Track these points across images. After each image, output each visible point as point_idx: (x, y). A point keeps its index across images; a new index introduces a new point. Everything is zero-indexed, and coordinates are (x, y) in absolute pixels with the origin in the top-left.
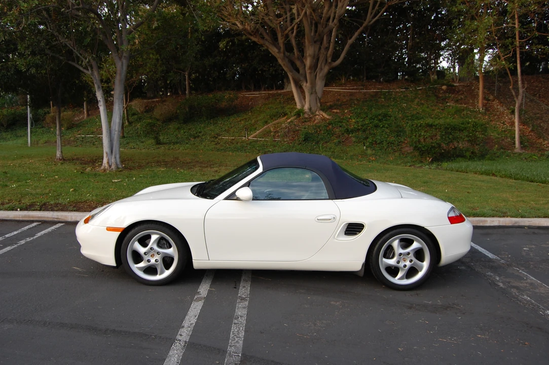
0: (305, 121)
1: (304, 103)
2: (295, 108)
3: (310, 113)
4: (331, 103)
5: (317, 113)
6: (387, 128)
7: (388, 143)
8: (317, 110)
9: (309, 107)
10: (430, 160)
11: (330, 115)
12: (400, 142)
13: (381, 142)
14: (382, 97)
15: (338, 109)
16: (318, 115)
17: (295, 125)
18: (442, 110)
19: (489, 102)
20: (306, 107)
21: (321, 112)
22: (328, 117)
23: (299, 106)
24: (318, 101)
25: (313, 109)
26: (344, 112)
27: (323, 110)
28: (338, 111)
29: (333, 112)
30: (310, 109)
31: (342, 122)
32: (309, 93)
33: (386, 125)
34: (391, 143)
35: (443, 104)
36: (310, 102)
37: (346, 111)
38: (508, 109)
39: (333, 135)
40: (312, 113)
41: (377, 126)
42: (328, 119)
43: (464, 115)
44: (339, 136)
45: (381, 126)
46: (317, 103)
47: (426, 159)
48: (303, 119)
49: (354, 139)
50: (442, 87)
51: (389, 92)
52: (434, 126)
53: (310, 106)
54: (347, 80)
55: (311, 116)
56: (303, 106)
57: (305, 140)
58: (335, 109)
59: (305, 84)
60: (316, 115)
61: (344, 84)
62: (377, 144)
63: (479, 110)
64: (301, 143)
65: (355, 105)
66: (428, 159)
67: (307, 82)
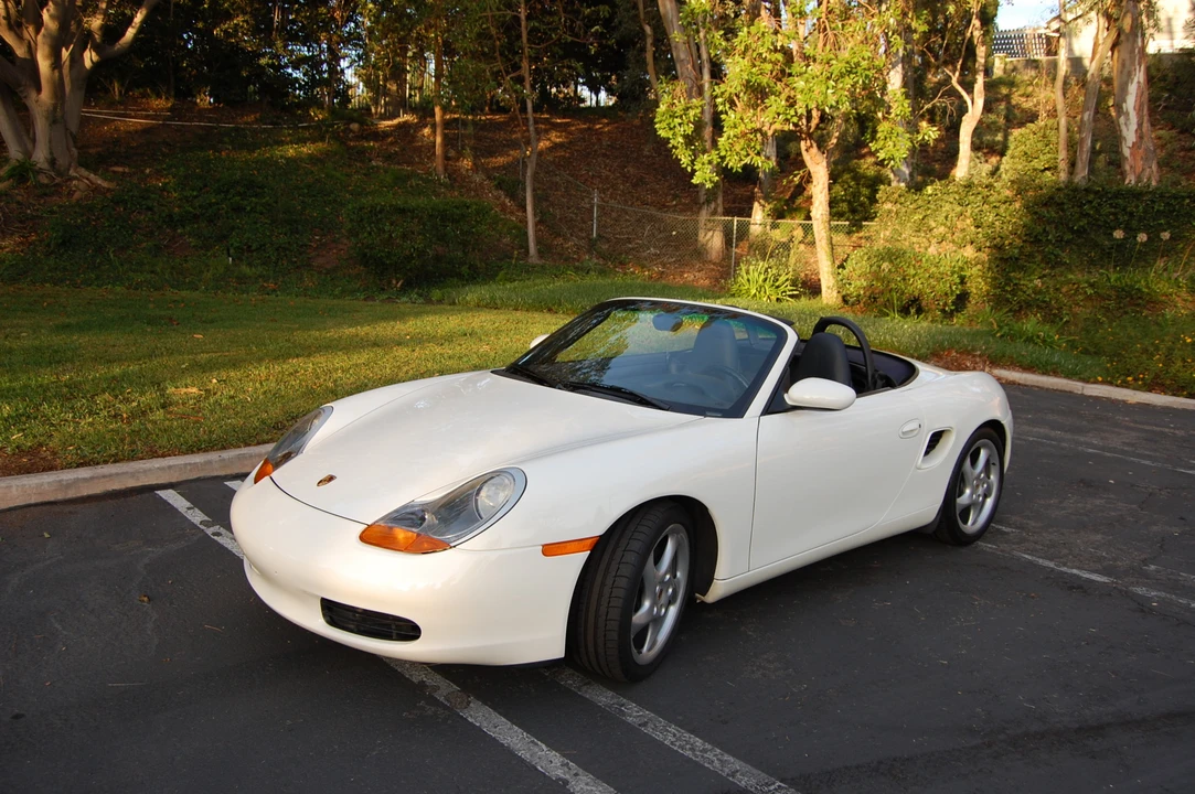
0: (46, 195)
1: (30, 146)
2: (7, 160)
3: (53, 174)
4: (100, 149)
5: (72, 173)
6: (261, 213)
7: (277, 250)
8: (70, 165)
9: (49, 157)
10: (399, 285)
11: (111, 181)
12: (301, 246)
13: (262, 247)
14: (226, 139)
15: (122, 165)
16: (75, 178)
17: (18, 203)
18: (365, 175)
19: (450, 162)
20: (40, 156)
21: (84, 172)
22: (105, 185)
23: (14, 152)
24: (71, 143)
25: (62, 162)
26: (143, 172)
27: (87, 167)
28: (127, 170)
29: (114, 172)
30: (52, 162)
31: (148, 198)
32: (47, 118)
33: (259, 208)
34: (285, 249)
35: (362, 162)
36: (50, 142)
37: (148, 171)
38: (489, 178)
39: (134, 232)
40: (60, 174)
41: (238, 209)
42: (108, 190)
43: (411, 186)
44: (152, 232)
45: (249, 208)
46: (68, 149)
47: (390, 282)
48: (35, 187)
49: (193, 241)
50: (349, 124)
51: (237, 129)
52: (409, 211)
53: (51, 153)
54: (127, 92)
55: (58, 180)
56: (28, 154)
57: (64, 243)
58: (116, 164)
59: (33, 95)
60: (71, 179)
61: (121, 103)
62: (252, 251)
63: (439, 179)
64: (52, 253)
65: (164, 155)
66: (394, 282)
67: (39, 90)
